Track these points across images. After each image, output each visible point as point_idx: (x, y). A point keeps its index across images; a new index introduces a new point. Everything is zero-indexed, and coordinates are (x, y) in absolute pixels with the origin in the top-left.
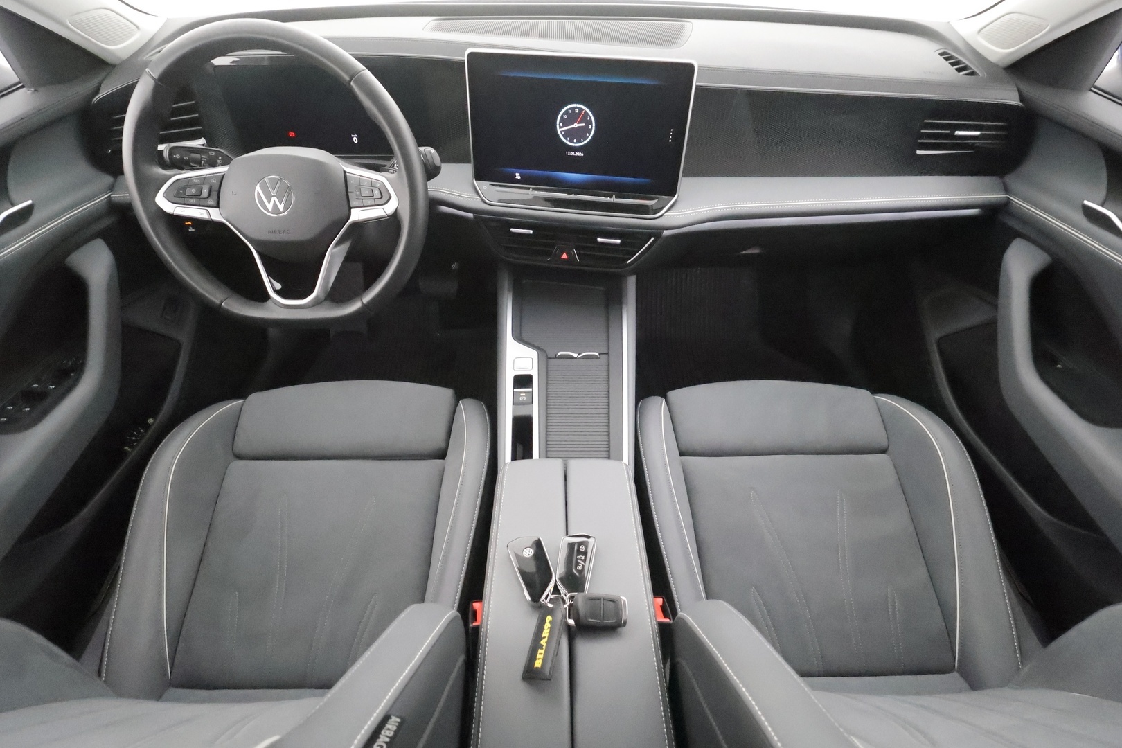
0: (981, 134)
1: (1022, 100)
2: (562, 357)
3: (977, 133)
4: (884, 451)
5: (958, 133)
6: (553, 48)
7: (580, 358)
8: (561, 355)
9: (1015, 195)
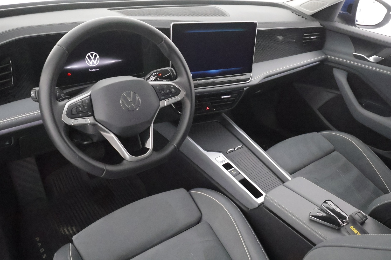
0: (317, 37)
1: (321, 25)
2: (230, 152)
3: (315, 37)
4: (334, 151)
5: (312, 37)
6: (194, 20)
7: (236, 150)
8: (229, 151)
9: (329, 55)
